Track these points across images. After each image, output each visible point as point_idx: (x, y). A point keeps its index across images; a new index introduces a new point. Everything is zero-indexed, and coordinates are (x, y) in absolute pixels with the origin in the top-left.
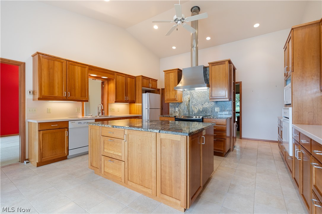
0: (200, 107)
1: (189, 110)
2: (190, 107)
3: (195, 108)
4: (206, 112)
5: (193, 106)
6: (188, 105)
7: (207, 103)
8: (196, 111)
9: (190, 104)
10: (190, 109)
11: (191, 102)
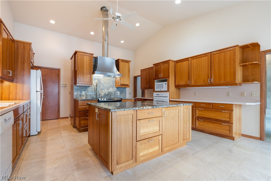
0: (106, 91)
1: (96, 94)
2: (97, 91)
3: (102, 92)
4: (110, 95)
5: (100, 90)
6: (95, 89)
7: (111, 88)
8: (103, 94)
9: (98, 88)
10: (97, 92)
11: (98, 86)
